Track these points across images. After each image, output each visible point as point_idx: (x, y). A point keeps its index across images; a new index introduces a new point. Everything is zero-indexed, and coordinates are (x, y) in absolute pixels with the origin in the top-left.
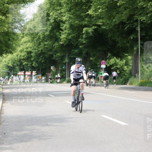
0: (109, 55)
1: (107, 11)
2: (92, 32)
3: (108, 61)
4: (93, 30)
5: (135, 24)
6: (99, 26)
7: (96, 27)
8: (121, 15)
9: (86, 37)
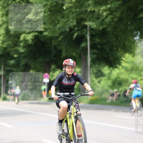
0: (53, 67)
1: (50, 15)
2: (32, 40)
3: (51, 73)
4: (33, 37)
5: (84, 30)
6: (41, 32)
7: (36, 34)
8: (66, 19)
9: (24, 45)
